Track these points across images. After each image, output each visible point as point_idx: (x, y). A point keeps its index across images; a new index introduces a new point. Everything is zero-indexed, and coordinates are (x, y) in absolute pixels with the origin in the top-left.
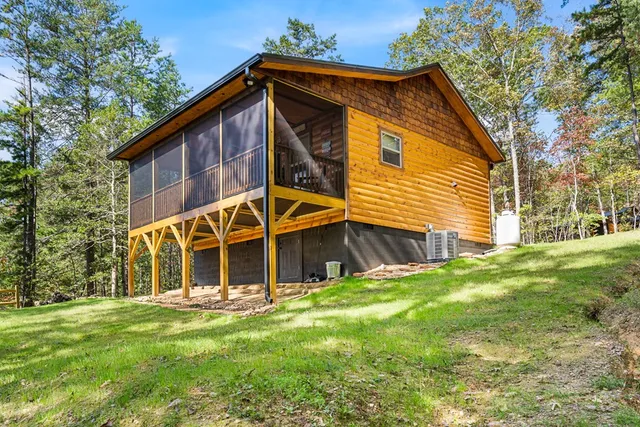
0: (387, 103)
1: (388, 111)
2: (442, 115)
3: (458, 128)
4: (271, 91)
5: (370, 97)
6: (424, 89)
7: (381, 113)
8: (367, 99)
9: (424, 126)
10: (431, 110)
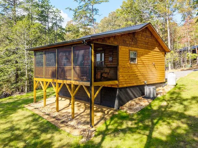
0: (132, 41)
1: (133, 43)
2: (151, 40)
3: (155, 43)
4: (93, 47)
5: (127, 39)
6: (145, 32)
7: (130, 45)
8: (126, 41)
9: (144, 45)
10: (147, 39)
